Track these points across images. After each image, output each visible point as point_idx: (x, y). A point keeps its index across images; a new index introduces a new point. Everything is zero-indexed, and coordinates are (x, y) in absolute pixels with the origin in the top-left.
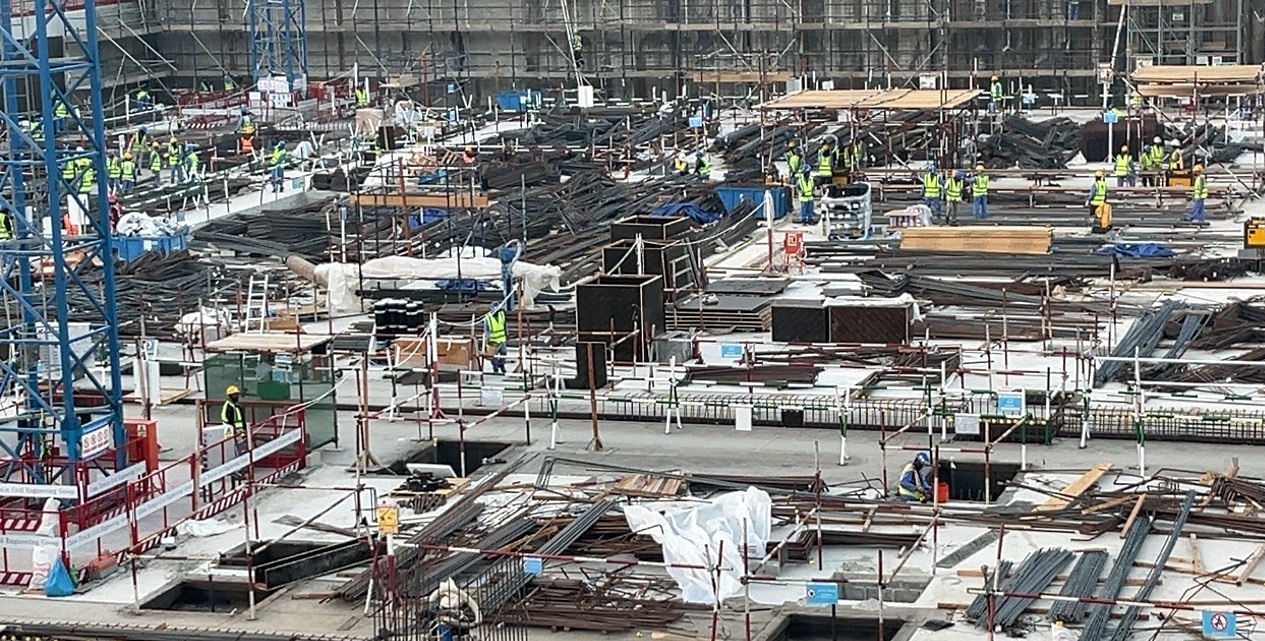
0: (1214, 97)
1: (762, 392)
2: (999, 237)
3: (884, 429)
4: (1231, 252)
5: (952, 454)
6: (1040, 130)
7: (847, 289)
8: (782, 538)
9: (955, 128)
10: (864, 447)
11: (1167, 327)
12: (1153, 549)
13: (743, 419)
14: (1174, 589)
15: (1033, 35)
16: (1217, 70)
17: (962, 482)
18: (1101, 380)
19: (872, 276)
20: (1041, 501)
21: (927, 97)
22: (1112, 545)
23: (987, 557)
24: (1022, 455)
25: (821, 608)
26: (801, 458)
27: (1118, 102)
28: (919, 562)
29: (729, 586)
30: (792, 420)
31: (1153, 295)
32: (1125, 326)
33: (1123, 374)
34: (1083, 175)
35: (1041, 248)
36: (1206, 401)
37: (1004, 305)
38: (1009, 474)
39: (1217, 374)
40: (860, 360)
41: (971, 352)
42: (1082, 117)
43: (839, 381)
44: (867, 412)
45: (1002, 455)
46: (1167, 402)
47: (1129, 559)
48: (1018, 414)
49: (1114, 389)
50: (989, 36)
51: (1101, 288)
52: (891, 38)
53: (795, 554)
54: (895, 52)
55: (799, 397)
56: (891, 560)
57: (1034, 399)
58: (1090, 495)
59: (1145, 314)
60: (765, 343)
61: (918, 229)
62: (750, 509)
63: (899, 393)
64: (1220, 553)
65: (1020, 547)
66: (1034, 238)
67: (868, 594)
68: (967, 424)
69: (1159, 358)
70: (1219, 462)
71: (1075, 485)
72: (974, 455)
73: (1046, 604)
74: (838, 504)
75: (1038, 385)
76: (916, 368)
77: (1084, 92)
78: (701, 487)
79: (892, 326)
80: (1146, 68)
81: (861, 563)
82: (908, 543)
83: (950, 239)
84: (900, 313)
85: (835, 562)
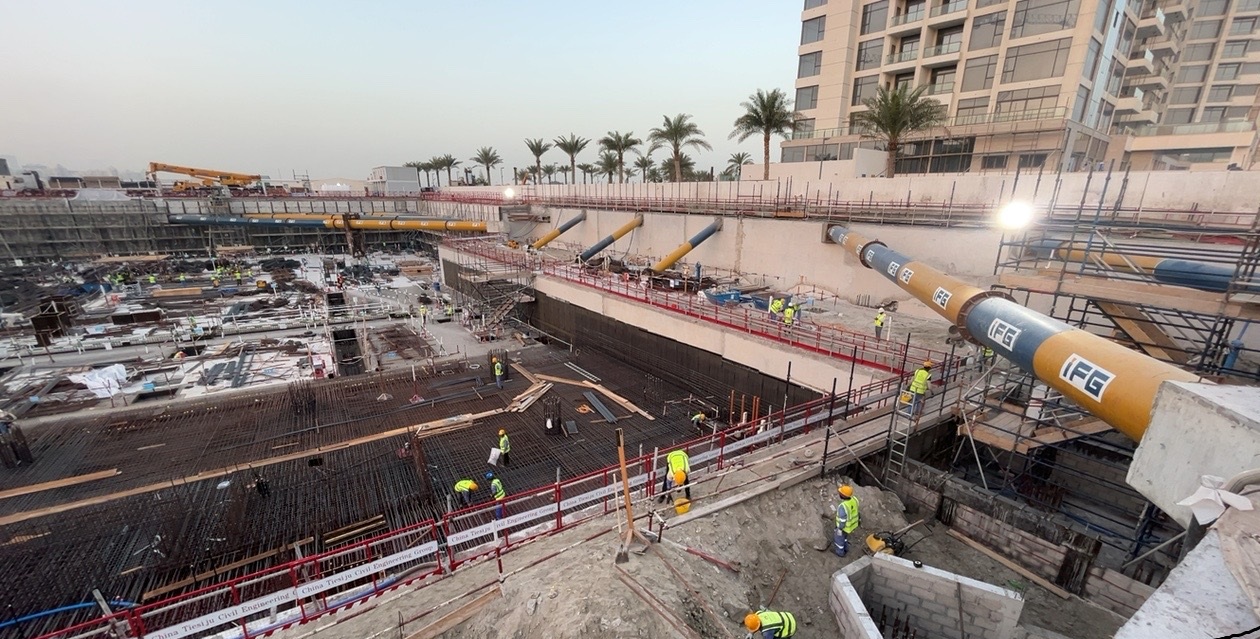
0: (242, 254)
1: (112, 338)
2: (186, 291)
3: (159, 343)
4: (254, 289)
5: (184, 345)
6: (192, 264)
7: (138, 309)
8: (131, 375)
9: (165, 266)
10: (155, 348)
11: (241, 307)
12: (248, 359)
13: (108, 346)
14: (255, 366)
15: (184, 241)
16: (241, 247)
17: (189, 352)
18: (224, 322)
19: (145, 304)
20: (214, 353)
21: (152, 256)
22: (237, 359)
23: (200, 368)
24: (205, 343)
25: (150, 390)
26: (131, 354)
27: (214, 255)
28: (178, 374)
29: (115, 391)
30: (126, 345)
31: (236, 301)
32: (228, 309)
33: (231, 320)
34: (207, 274)
35: (199, 293)
36: (255, 323)
37: (192, 307)
38: (203, 347)
39: (257, 317)
40: (147, 326)
41: (183, 320)
42: (204, 260)
43: (141, 333)
44: (150, 339)
45: (199, 343)
46: (244, 325)
47: (242, 362)
48: (202, 333)
49: (228, 324)
50: (169, 241)
51: (219, 300)
52: (136, 242)
53: (137, 378)
54: (138, 246)
55: (127, 338)
56: (170, 375)
57: (205, 329)
58: (228, 349)
59: (234, 305)
60: (111, 326)
61: (159, 291)
62: (119, 371)
63: (162, 333)
64: (266, 356)
65: (209, 365)
66: (197, 290)
67: (164, 384)
68: (186, 337)
69: (240, 315)
70: (262, 336)
71: (223, 347)
72: (191, 345)
73: (221, 376)
74: (149, 363)
75: (206, 325)
76: (164, 326)
77: (205, 254)
78: (96, 367)
79: (156, 317)
80: (220, 247)
81: (161, 377)
82: (174, 369)
83: (169, 292)
84: (157, 313)
85: (151, 378)
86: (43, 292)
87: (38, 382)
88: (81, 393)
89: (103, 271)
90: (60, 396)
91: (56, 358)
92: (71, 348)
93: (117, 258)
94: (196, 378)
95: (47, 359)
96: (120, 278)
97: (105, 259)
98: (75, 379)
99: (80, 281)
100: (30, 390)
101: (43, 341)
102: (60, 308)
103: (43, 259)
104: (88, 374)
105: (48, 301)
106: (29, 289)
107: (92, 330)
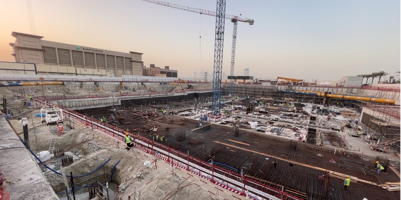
0: (290, 101)
1: (258, 116)
2: (274, 108)
3: (265, 119)
4: (290, 111)
5: (270, 121)
6: (278, 102)
7: (264, 110)
8: (258, 125)
9: (272, 101)
10: (264, 120)
11: (285, 115)
12: (283, 129)
13: (256, 118)
14: (284, 131)
15: (278, 96)
16: (290, 99)
17: (270, 123)
18: (280, 118)
19: (266, 110)
20: (275, 125)
21: (270, 99)
23: (271, 128)
25: (260, 129)
26: (259, 120)
27: (283, 100)
28: (267, 127)
29: (254, 127)
30: (259, 118)
31: (285, 113)
32: (282, 114)
33: (282, 117)
34: (280, 105)
35: (277, 109)
36: (287, 120)
37: (275, 112)
38: (274, 123)
39: (288, 118)
40: (264, 115)
41: (272, 115)
42: (281, 101)
43: (263, 116)
44: (264, 118)
46: (285, 120)
47: (281, 129)
48: (274, 119)
49: (281, 118)
50: (275, 95)
51: (281, 112)
52: (268, 95)
53: (259, 126)
55: (260, 116)
56: (265, 127)
58: (279, 125)
59: (284, 114)
60: (258, 113)
61: (269, 107)
62: (256, 123)
63: (267, 117)
64: (287, 130)
65: (274, 127)
66: (277, 108)
67: (263, 129)
68: (271, 119)
69: (284, 117)
70: (288, 124)
71: (278, 124)
72: (271, 121)
73: (275, 131)
74: (262, 123)
75: (276, 118)
76: (268, 115)
77: (281, 99)
78: (253, 121)
79: (267, 113)
80: (285, 98)
81: (263, 127)
82: (266, 126)
83: (271, 108)
84: (267, 112)
85: (261, 127)
86: (250, 103)
87: (244, 121)
88: (249, 126)
89: (261, 101)
90: (246, 125)
91: (248, 117)
92: (250, 116)
93: (264, 98)
94: (270, 130)
95: (246, 117)
96: (263, 103)
97: (262, 98)
98: (249, 122)
99: (256, 102)
100: (242, 122)
101: (247, 114)
102: (252, 107)
103: (252, 97)
104: (251, 122)
105: (250, 105)
106: (248, 102)
107: (255, 113)
